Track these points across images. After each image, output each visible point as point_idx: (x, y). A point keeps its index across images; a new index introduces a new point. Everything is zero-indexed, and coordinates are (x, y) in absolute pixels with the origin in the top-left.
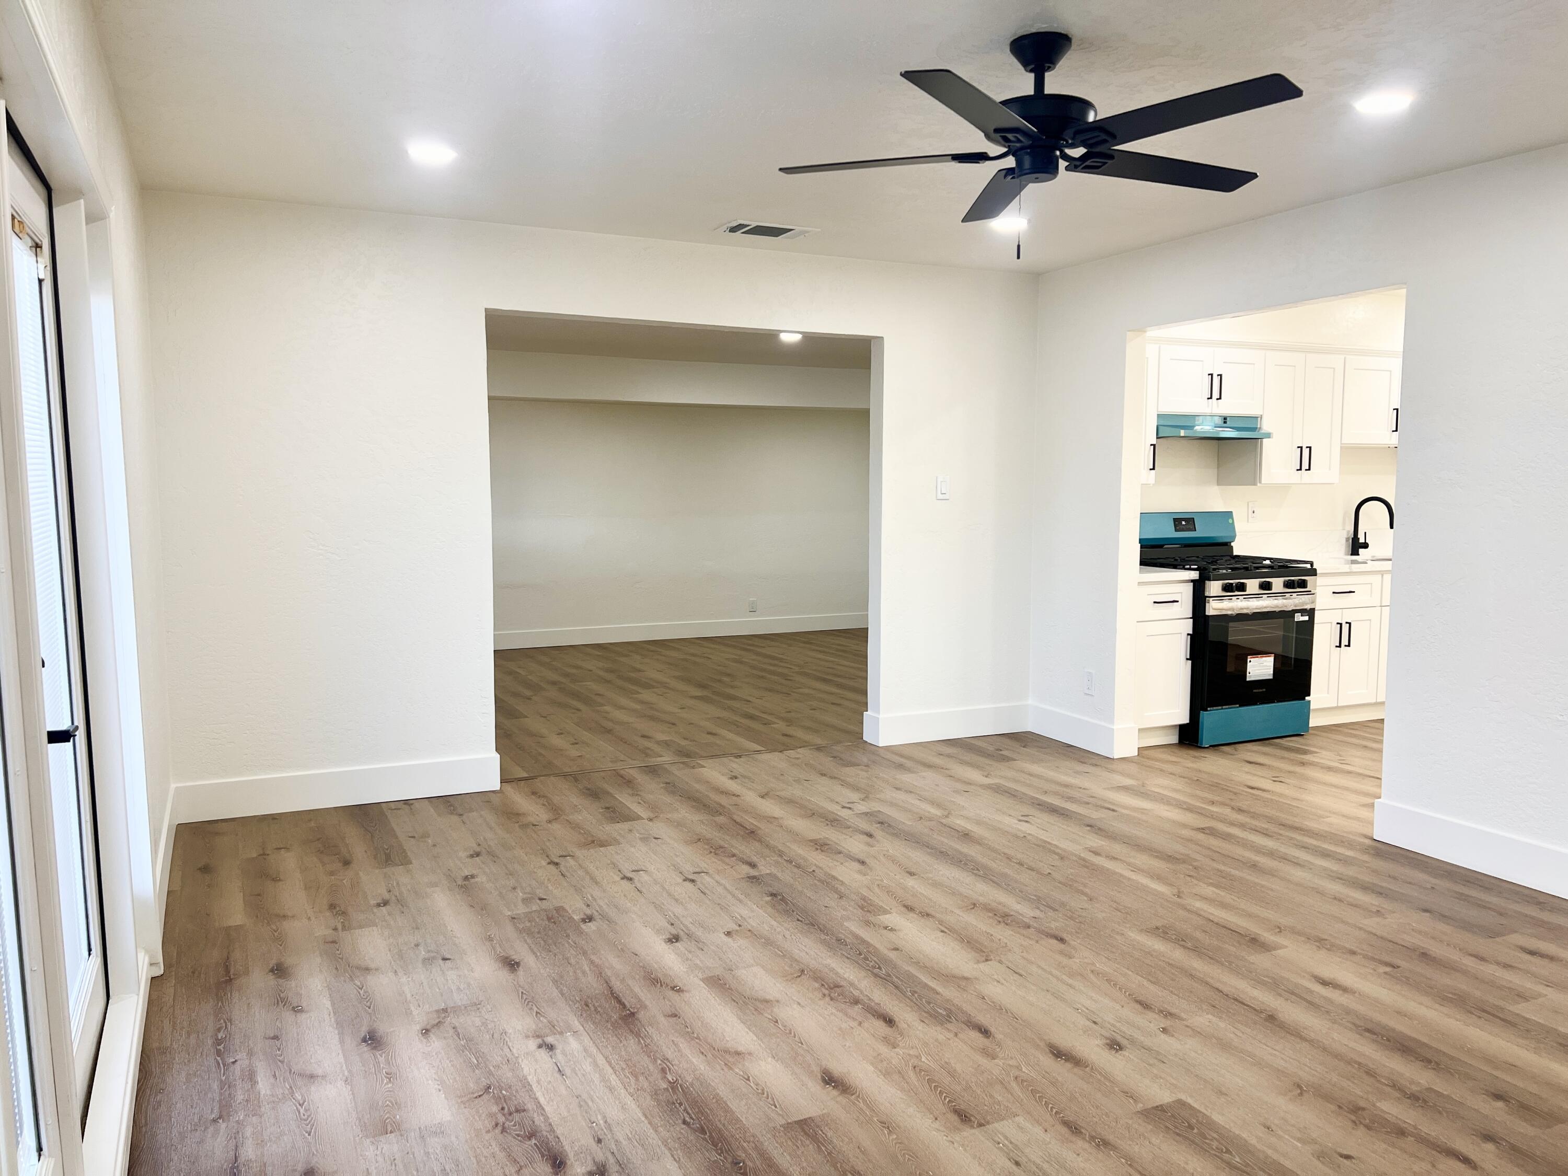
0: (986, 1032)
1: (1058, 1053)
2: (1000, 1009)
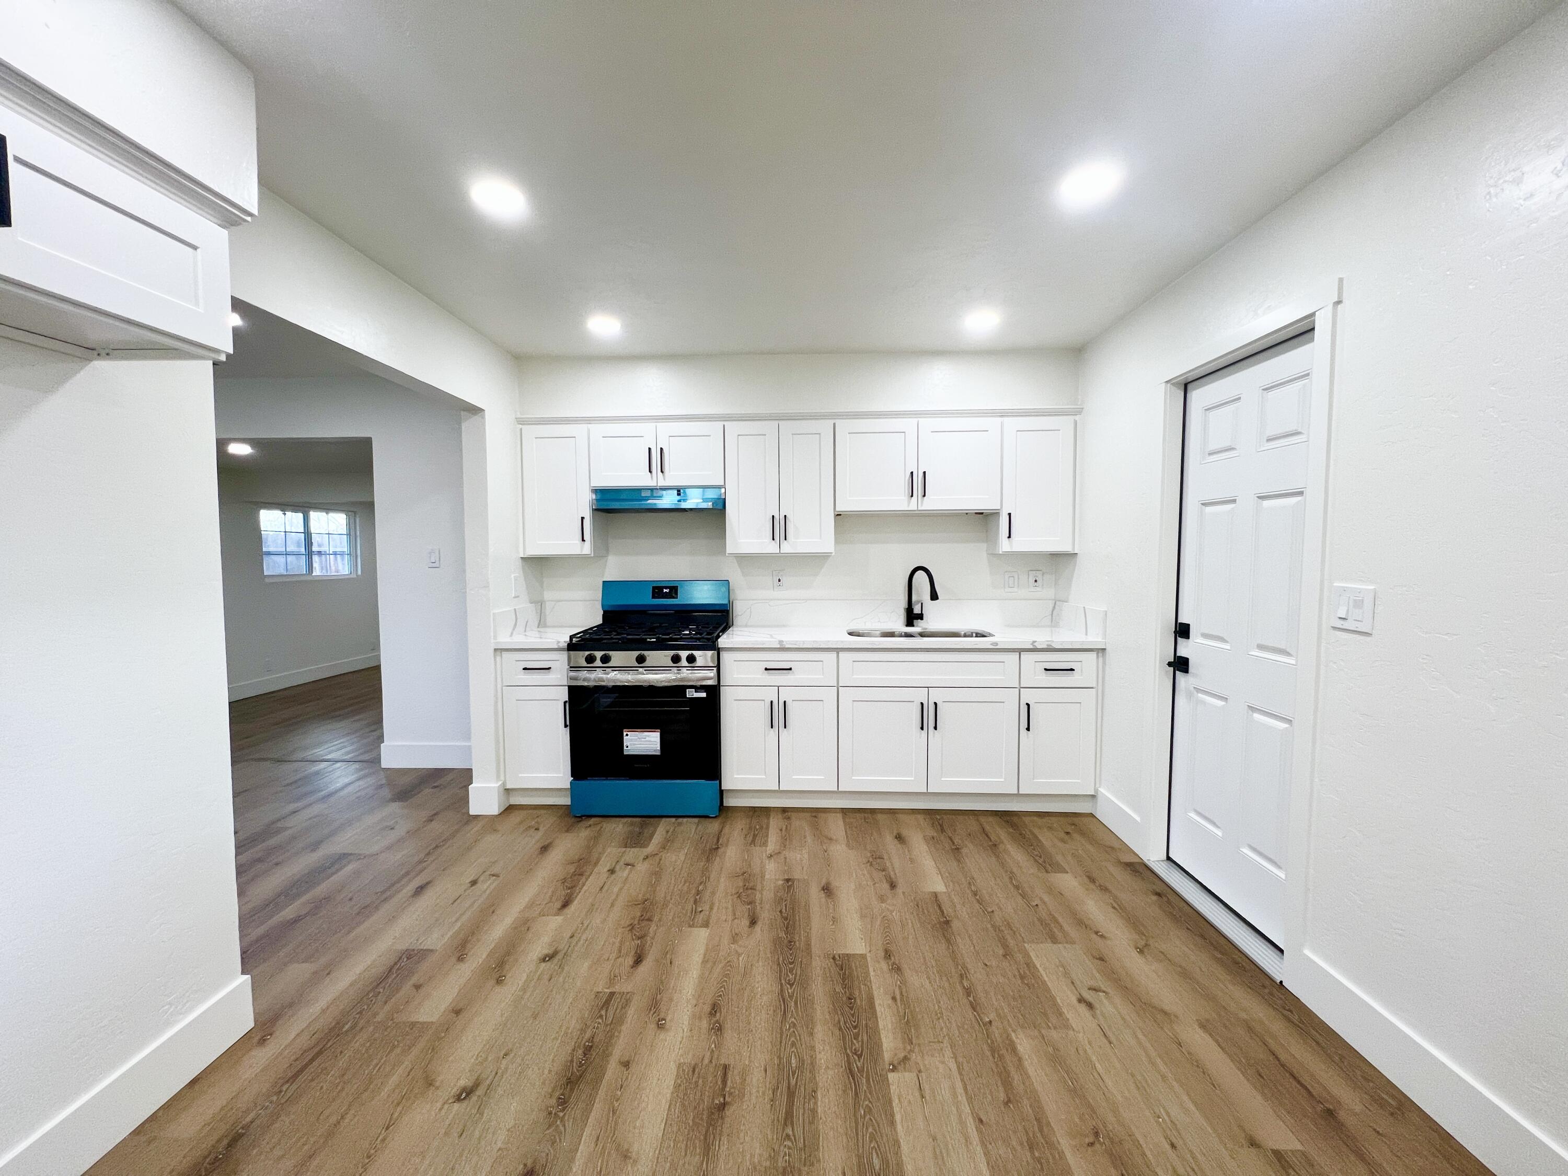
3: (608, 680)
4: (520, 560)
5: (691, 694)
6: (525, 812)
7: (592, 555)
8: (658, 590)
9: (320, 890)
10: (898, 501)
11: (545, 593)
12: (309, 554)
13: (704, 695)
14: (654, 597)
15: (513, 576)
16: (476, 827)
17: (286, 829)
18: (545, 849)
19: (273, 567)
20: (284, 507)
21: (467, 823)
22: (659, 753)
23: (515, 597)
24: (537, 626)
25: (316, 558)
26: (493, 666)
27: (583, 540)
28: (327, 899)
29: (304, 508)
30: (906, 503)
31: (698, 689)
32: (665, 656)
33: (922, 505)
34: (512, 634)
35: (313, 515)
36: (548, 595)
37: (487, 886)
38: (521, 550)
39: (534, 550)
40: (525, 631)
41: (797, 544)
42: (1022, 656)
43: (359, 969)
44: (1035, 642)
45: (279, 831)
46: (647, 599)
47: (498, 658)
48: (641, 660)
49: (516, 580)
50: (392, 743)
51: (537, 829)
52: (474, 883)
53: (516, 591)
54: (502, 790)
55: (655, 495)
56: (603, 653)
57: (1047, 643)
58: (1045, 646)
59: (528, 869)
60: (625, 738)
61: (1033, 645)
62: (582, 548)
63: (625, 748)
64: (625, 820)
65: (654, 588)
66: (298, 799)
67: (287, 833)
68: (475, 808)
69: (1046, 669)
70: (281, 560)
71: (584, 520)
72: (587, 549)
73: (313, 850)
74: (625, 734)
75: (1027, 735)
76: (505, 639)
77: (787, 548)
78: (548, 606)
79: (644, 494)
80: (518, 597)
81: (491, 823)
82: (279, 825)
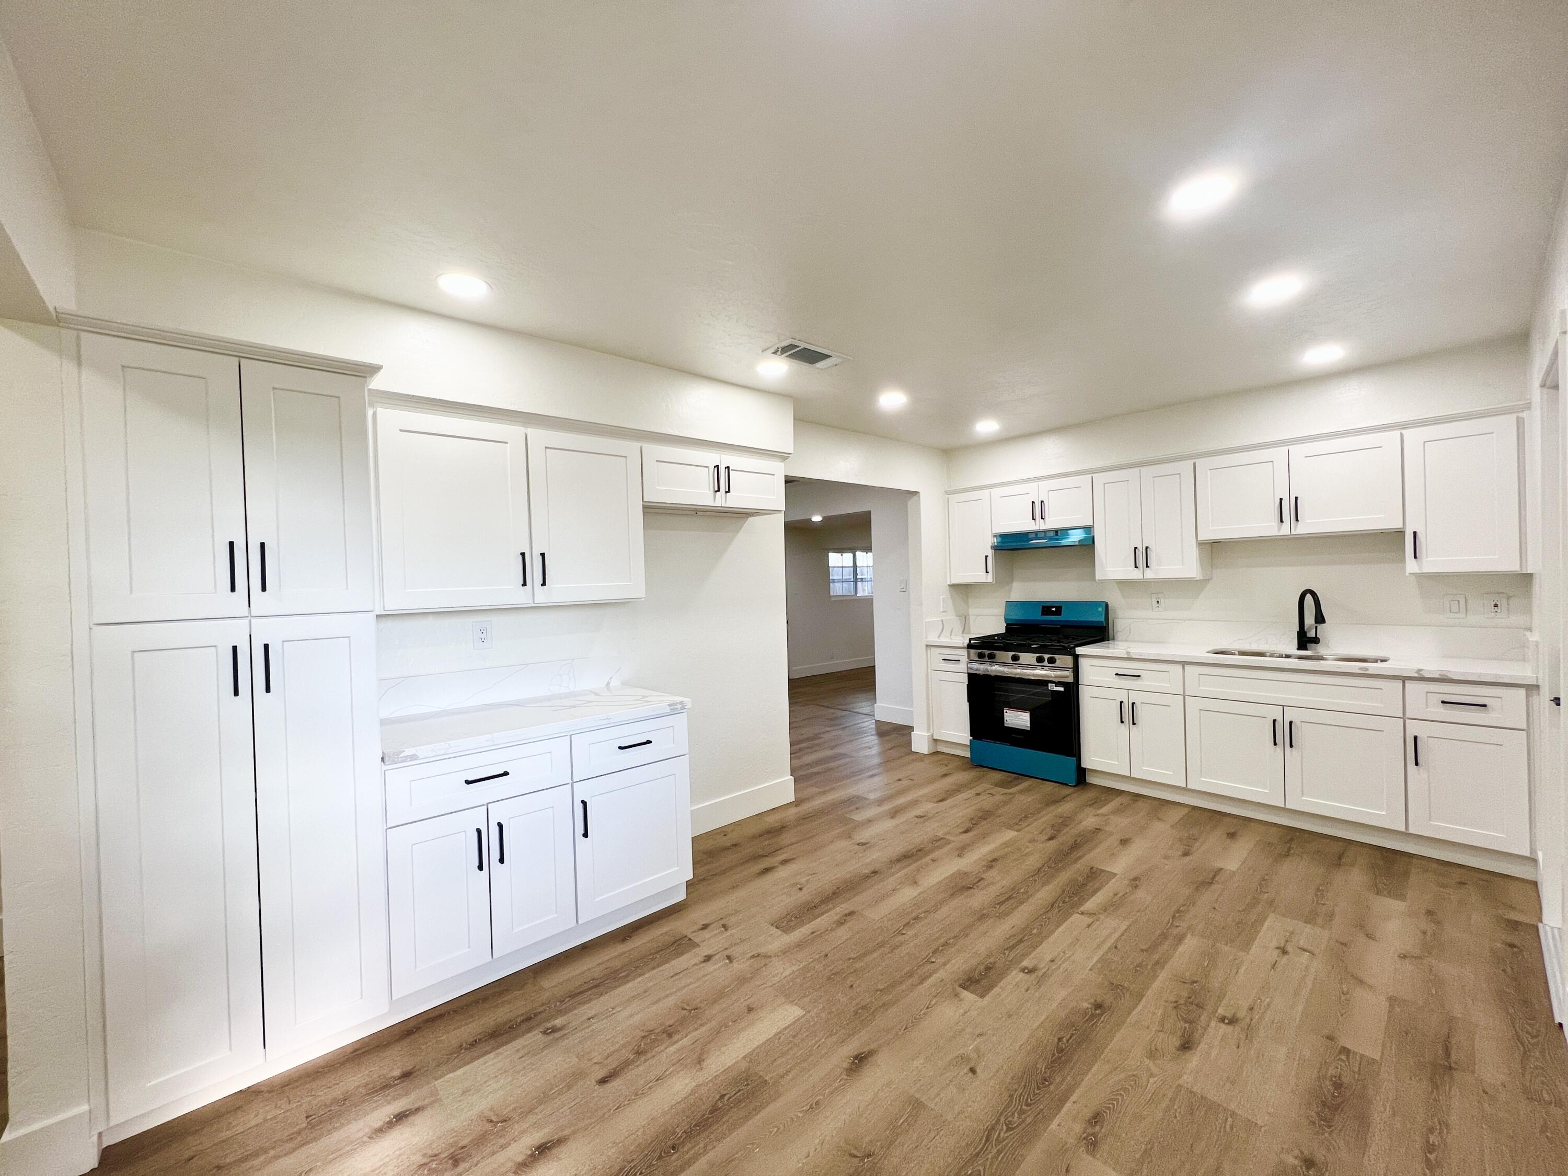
3: (992, 671)
4: (948, 587)
5: (1052, 687)
6: (944, 756)
7: (994, 583)
8: (1046, 609)
9: (832, 765)
10: (1267, 526)
11: (970, 610)
12: (856, 580)
13: (1062, 689)
14: (1043, 614)
15: (941, 597)
16: (912, 757)
17: (822, 738)
18: (945, 775)
19: (837, 590)
20: (841, 550)
21: (909, 754)
22: (1029, 729)
23: (943, 612)
24: (961, 632)
25: (859, 584)
26: (925, 656)
27: (987, 572)
28: (832, 769)
29: (853, 550)
30: (1276, 529)
31: (1058, 684)
32: (1033, 657)
33: (1295, 530)
34: (939, 636)
35: (858, 553)
36: (972, 611)
37: (905, 783)
38: (949, 580)
39: (956, 580)
40: (951, 635)
41: (1162, 569)
42: (1407, 685)
43: (836, 796)
44: (1421, 670)
45: (819, 738)
46: (1037, 616)
47: (929, 651)
48: (1015, 658)
49: (943, 600)
50: (880, 704)
51: (947, 766)
52: (900, 780)
53: (943, 607)
54: (931, 740)
55: (1039, 536)
56: (990, 652)
57: (1440, 673)
58: (1436, 676)
59: (931, 781)
60: (1005, 714)
61: (1419, 674)
62: (987, 578)
63: (1005, 721)
64: (1004, 773)
65: (1043, 607)
66: (832, 726)
67: (821, 740)
68: (915, 747)
69: (1443, 702)
70: (838, 585)
71: (988, 558)
72: (990, 578)
73: (832, 749)
74: (1005, 711)
75: (1418, 770)
76: (933, 639)
77: (1149, 574)
78: (972, 618)
79: (1031, 536)
80: (945, 612)
81: (920, 757)
82: (822, 736)
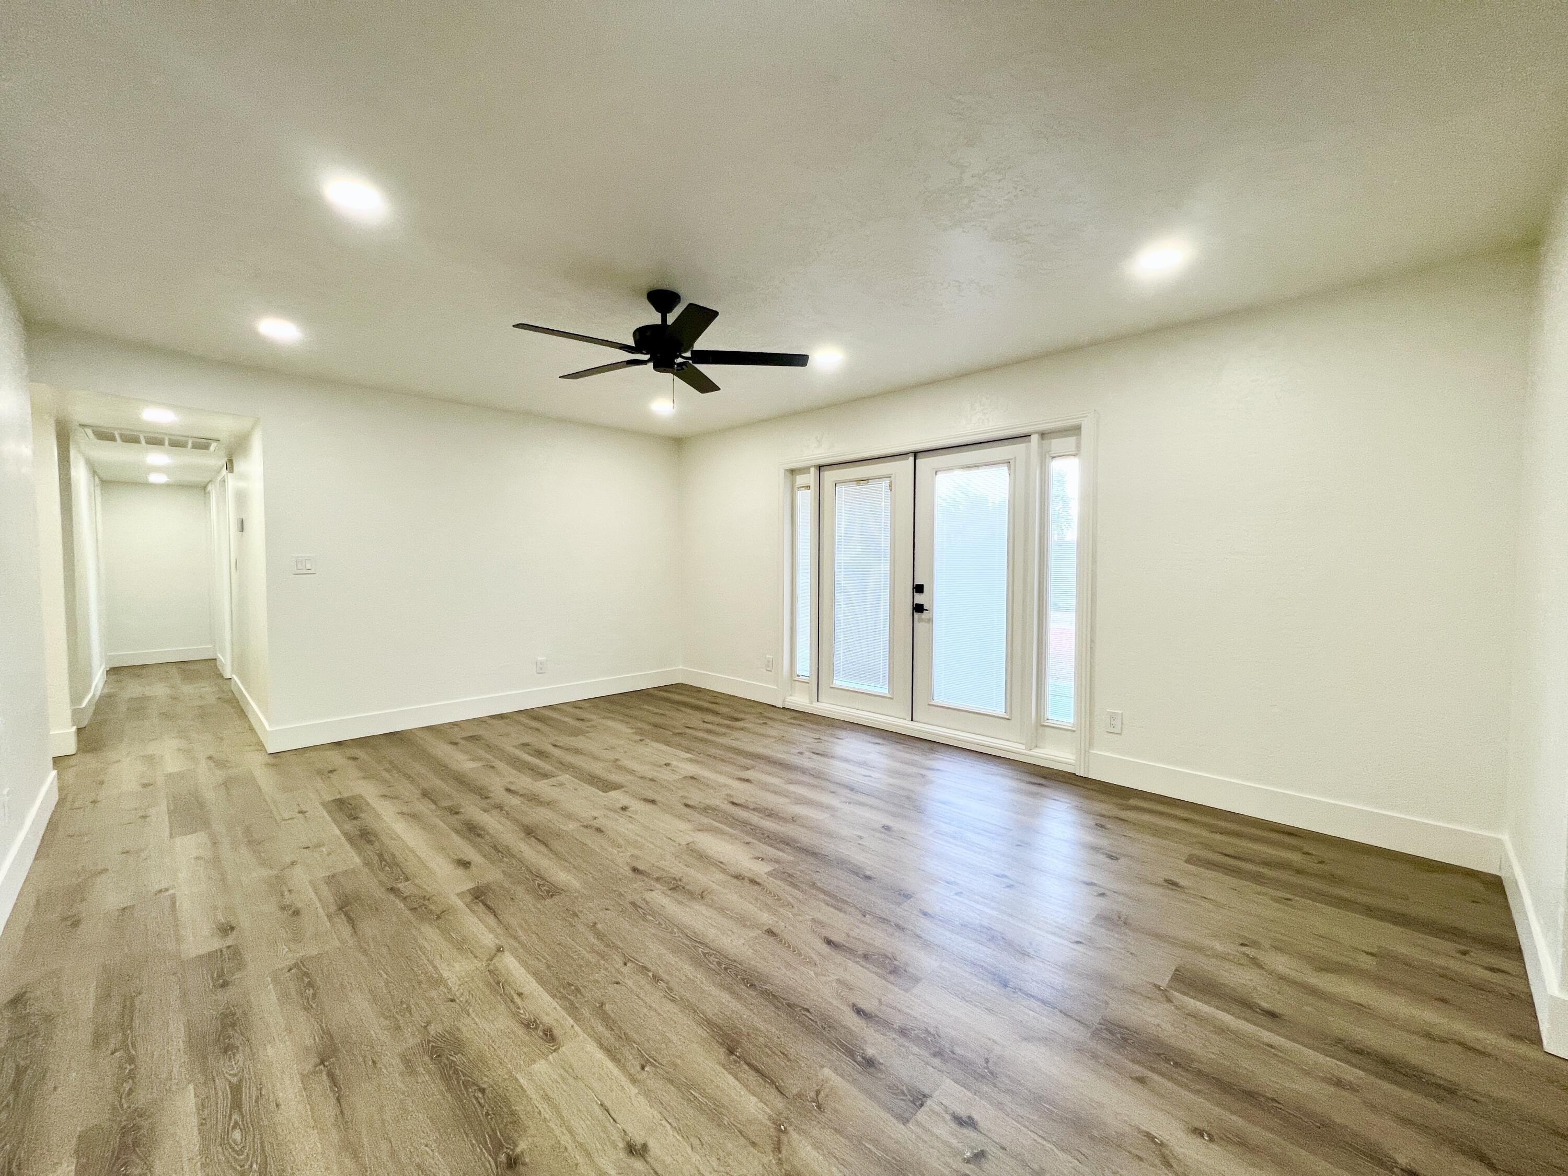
0: (687, 805)
1: (653, 802)
2: (680, 817)
